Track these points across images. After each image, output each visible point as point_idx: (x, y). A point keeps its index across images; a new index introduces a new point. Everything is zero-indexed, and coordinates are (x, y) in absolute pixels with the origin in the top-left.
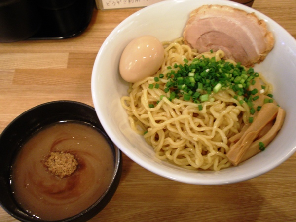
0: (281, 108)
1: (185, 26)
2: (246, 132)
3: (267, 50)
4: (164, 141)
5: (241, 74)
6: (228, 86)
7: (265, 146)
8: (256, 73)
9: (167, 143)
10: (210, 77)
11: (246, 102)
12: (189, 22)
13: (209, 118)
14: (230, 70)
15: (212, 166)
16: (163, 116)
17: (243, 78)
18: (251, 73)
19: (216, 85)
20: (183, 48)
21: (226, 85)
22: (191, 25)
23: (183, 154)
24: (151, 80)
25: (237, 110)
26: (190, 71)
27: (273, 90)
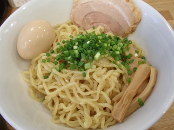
0: (153, 67)
1: (72, 11)
2: (126, 92)
3: (136, 22)
4: (59, 106)
5: (118, 43)
6: (107, 54)
7: (143, 102)
8: (130, 41)
9: (61, 108)
10: (91, 48)
11: (124, 65)
12: (74, 7)
13: (94, 83)
14: (108, 40)
15: (100, 125)
16: (56, 85)
17: (120, 46)
18: (125, 41)
19: (96, 54)
20: (71, 28)
21: (105, 53)
22: (76, 10)
23: (75, 117)
24: (44, 56)
25: (117, 73)
26: (74, 45)
27: (145, 53)
